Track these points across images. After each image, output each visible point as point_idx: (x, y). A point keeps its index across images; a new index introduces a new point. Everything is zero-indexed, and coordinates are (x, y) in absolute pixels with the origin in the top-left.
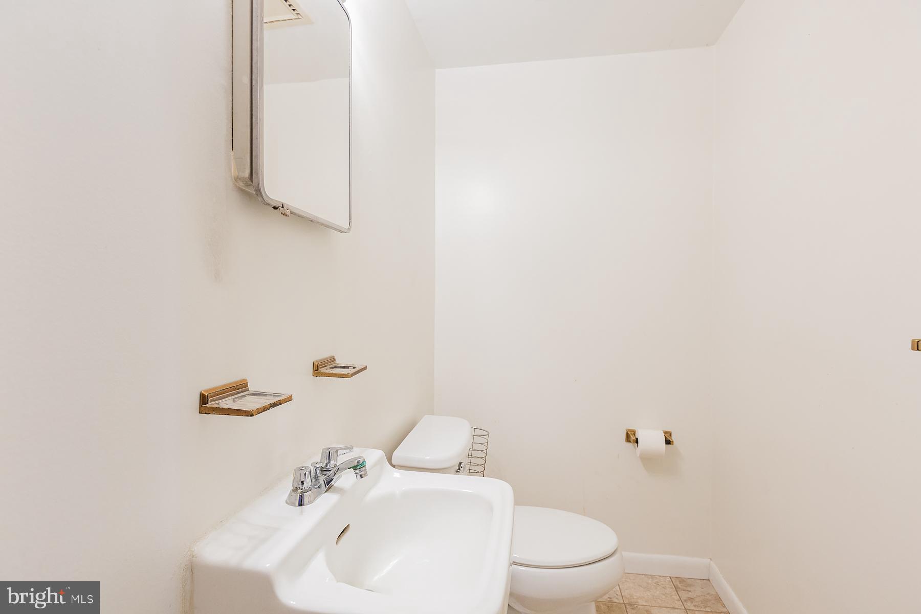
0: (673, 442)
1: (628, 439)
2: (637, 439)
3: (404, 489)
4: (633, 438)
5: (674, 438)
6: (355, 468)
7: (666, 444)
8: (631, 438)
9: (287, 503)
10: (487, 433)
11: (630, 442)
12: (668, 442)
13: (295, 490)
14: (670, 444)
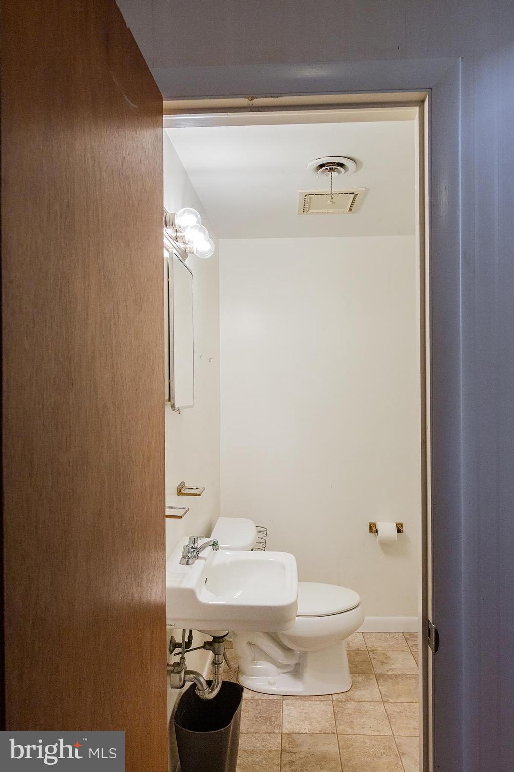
0: (403, 530)
1: (371, 530)
2: (377, 530)
3: (230, 560)
4: (374, 529)
5: (404, 528)
6: (213, 545)
7: (397, 532)
8: (373, 529)
9: (180, 563)
10: (265, 529)
11: (372, 532)
12: (399, 531)
13: (184, 557)
14: (400, 532)
